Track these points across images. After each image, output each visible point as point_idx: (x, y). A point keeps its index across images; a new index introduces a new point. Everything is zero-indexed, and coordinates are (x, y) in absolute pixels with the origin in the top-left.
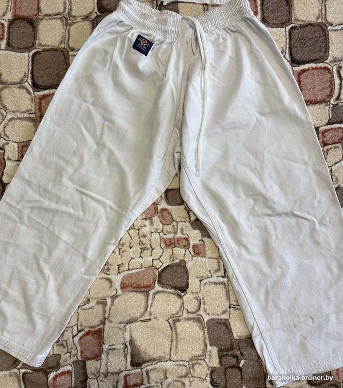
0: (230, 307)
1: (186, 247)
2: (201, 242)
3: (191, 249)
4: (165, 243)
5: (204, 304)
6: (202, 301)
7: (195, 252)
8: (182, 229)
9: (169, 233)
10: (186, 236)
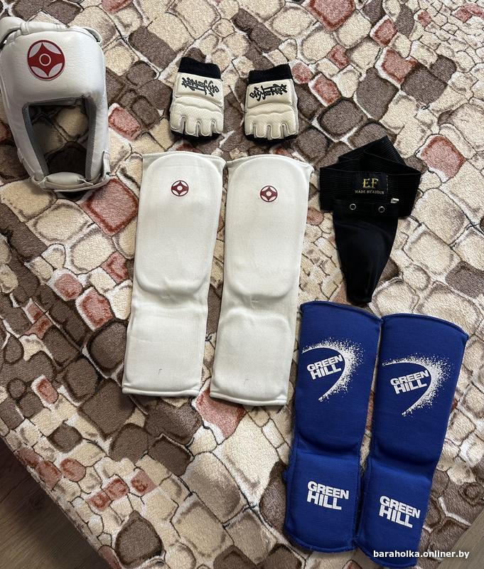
0: (224, 527)
1: (125, 491)
2: (137, 470)
3: (133, 490)
4: (96, 505)
5: (195, 547)
6: (190, 546)
7: (140, 491)
8: (105, 472)
9: (93, 487)
10: (115, 477)
